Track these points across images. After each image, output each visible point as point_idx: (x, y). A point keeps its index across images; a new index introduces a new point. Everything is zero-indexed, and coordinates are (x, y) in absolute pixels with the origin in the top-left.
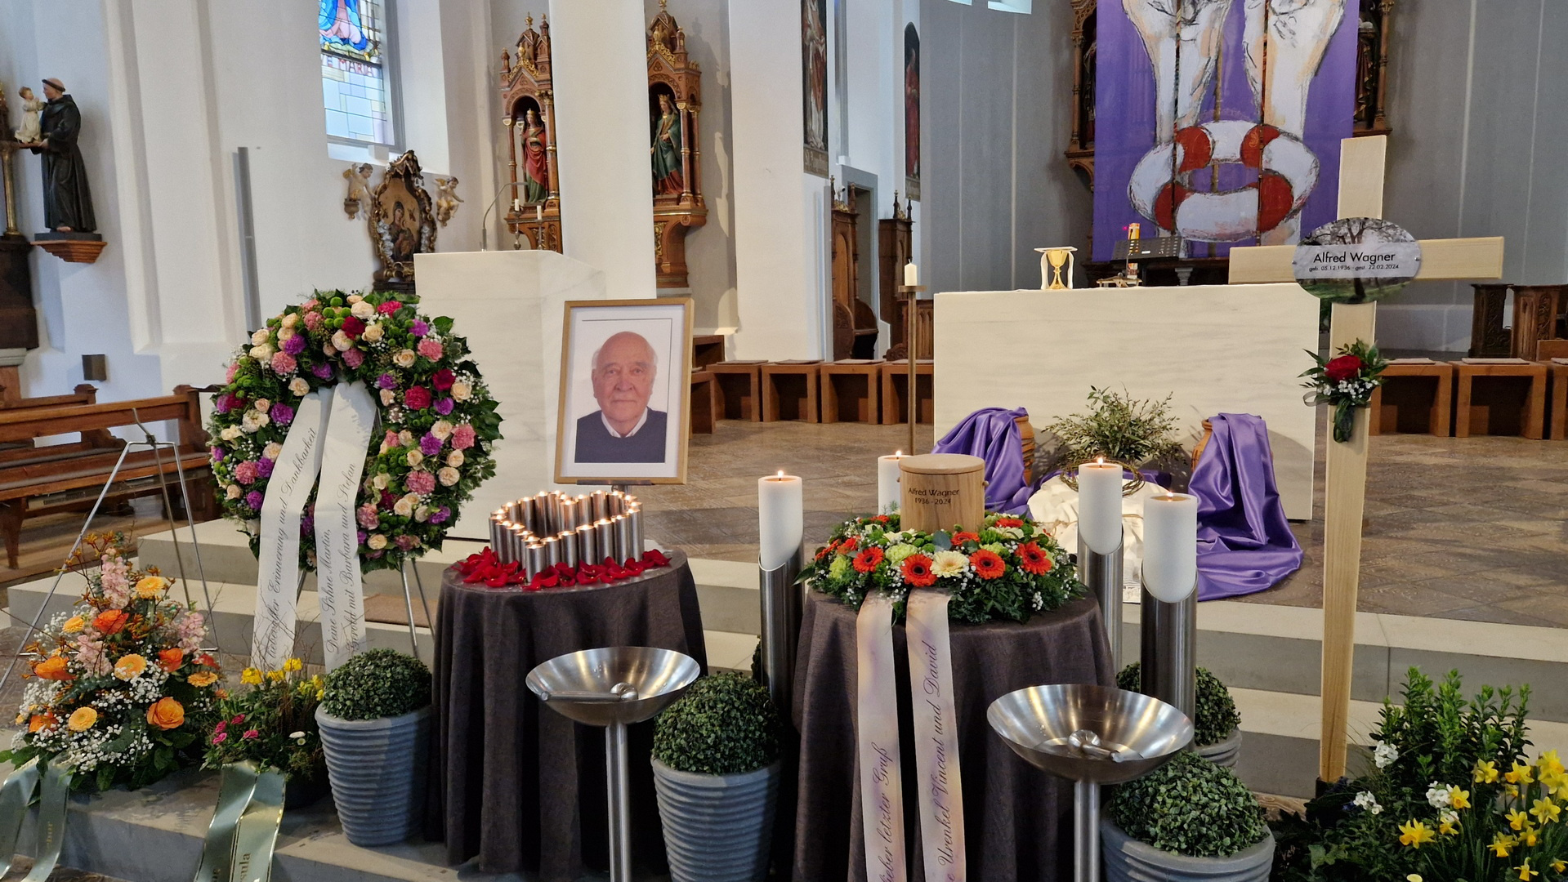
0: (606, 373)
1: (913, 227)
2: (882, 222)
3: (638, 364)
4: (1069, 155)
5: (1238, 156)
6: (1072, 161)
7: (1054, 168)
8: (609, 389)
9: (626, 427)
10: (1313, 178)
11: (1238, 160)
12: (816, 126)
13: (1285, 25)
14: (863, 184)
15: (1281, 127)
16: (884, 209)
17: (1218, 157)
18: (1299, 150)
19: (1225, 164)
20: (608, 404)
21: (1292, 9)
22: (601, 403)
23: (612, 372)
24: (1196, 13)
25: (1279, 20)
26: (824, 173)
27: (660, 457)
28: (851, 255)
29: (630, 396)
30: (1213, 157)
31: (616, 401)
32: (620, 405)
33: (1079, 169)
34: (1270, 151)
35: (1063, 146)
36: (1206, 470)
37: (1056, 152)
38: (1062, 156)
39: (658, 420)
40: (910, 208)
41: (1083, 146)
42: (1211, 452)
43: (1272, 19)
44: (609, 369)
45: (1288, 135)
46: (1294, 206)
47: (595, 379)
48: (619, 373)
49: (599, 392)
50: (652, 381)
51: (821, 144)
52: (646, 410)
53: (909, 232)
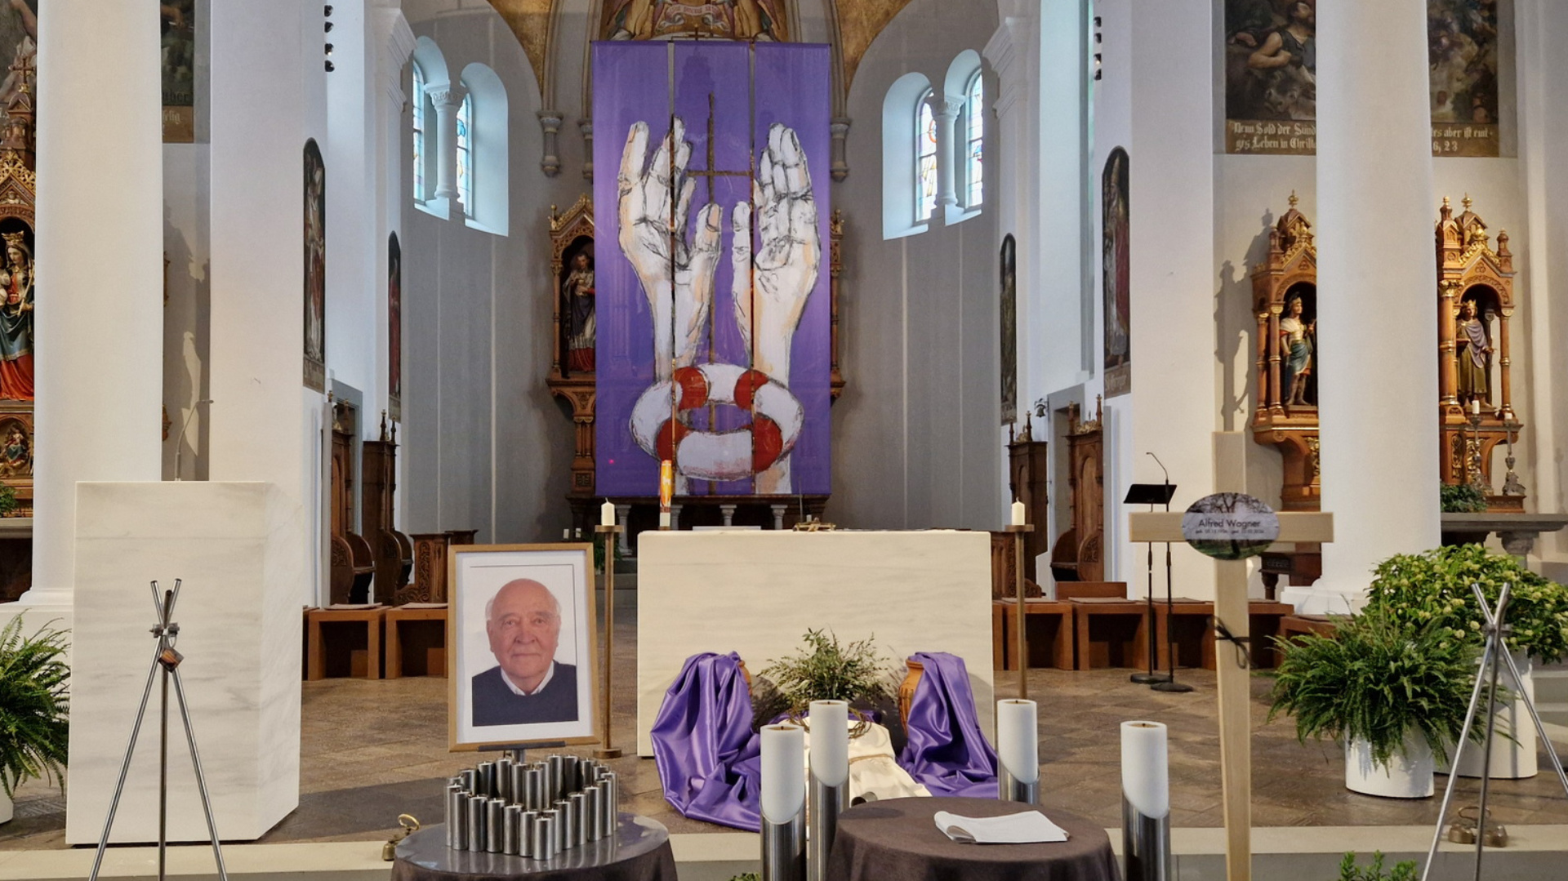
0: (504, 624)
1: (398, 451)
2: (367, 444)
3: (540, 613)
4: (551, 383)
5: (732, 398)
6: (554, 389)
7: (535, 394)
8: (508, 642)
9: (533, 682)
10: (798, 424)
11: (732, 402)
12: (314, 335)
13: (768, 280)
14: (352, 401)
15: (769, 374)
16: (369, 430)
17: (714, 398)
18: (786, 396)
19: (720, 405)
20: (508, 659)
21: (774, 266)
22: (499, 658)
23: (510, 623)
24: (689, 259)
25: (763, 275)
26: (320, 387)
27: (572, 715)
28: (343, 481)
29: (533, 649)
30: (710, 397)
31: (516, 655)
32: (522, 659)
33: (561, 400)
34: (760, 396)
35: (544, 372)
36: (922, 707)
37: (536, 381)
38: (542, 382)
39: (566, 675)
40: (393, 430)
41: (565, 375)
42: (923, 691)
43: (757, 273)
44: (507, 620)
45: (776, 382)
46: (785, 447)
47: (491, 633)
48: (519, 623)
49: (496, 646)
50: (557, 632)
51: (319, 355)
52: (552, 664)
53: (393, 456)
